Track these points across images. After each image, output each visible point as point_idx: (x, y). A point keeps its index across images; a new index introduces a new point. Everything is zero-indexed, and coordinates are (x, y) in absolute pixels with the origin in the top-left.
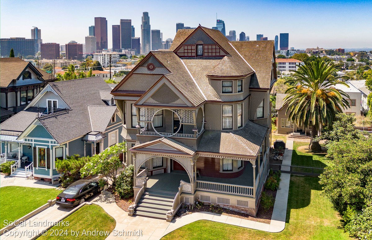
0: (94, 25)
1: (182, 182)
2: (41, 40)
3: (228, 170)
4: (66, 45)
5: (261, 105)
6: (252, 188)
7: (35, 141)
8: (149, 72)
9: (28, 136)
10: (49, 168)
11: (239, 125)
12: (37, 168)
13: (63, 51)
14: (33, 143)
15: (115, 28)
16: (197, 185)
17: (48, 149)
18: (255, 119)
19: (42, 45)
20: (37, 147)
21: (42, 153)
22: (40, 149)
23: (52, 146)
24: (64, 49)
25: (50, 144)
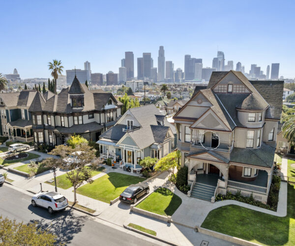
0: (124, 58)
1: (219, 180)
2: (91, 71)
3: (247, 176)
4: (107, 74)
5: (272, 131)
6: (265, 188)
7: (125, 146)
8: (198, 105)
9: (121, 143)
10: (133, 163)
11: (258, 145)
12: (127, 163)
13: (105, 80)
14: (124, 147)
15: (139, 60)
16: (228, 183)
17: (133, 152)
18: (267, 141)
19: (92, 74)
20: (127, 150)
21: (130, 154)
22: (128, 152)
23: (135, 150)
24: (105, 78)
25: (134, 149)
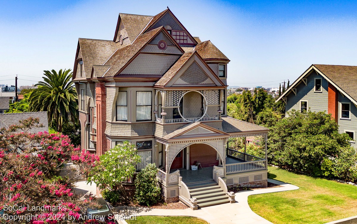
1: (215, 168)
6: (264, 161)
8: (161, 51)
